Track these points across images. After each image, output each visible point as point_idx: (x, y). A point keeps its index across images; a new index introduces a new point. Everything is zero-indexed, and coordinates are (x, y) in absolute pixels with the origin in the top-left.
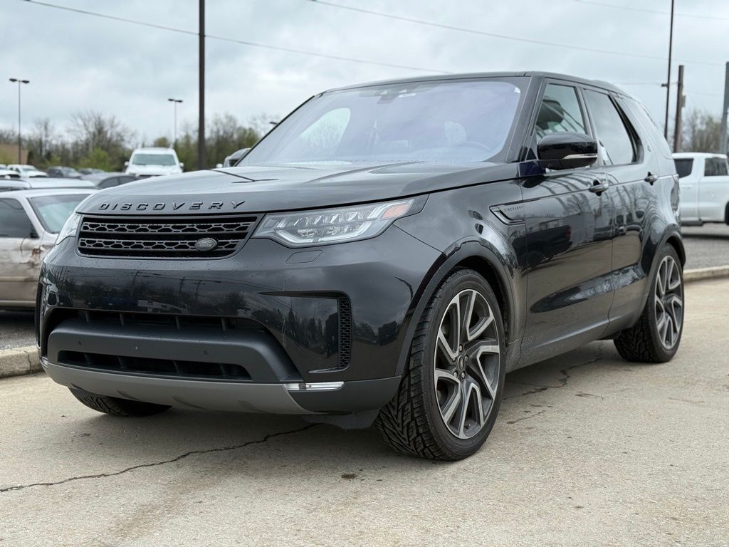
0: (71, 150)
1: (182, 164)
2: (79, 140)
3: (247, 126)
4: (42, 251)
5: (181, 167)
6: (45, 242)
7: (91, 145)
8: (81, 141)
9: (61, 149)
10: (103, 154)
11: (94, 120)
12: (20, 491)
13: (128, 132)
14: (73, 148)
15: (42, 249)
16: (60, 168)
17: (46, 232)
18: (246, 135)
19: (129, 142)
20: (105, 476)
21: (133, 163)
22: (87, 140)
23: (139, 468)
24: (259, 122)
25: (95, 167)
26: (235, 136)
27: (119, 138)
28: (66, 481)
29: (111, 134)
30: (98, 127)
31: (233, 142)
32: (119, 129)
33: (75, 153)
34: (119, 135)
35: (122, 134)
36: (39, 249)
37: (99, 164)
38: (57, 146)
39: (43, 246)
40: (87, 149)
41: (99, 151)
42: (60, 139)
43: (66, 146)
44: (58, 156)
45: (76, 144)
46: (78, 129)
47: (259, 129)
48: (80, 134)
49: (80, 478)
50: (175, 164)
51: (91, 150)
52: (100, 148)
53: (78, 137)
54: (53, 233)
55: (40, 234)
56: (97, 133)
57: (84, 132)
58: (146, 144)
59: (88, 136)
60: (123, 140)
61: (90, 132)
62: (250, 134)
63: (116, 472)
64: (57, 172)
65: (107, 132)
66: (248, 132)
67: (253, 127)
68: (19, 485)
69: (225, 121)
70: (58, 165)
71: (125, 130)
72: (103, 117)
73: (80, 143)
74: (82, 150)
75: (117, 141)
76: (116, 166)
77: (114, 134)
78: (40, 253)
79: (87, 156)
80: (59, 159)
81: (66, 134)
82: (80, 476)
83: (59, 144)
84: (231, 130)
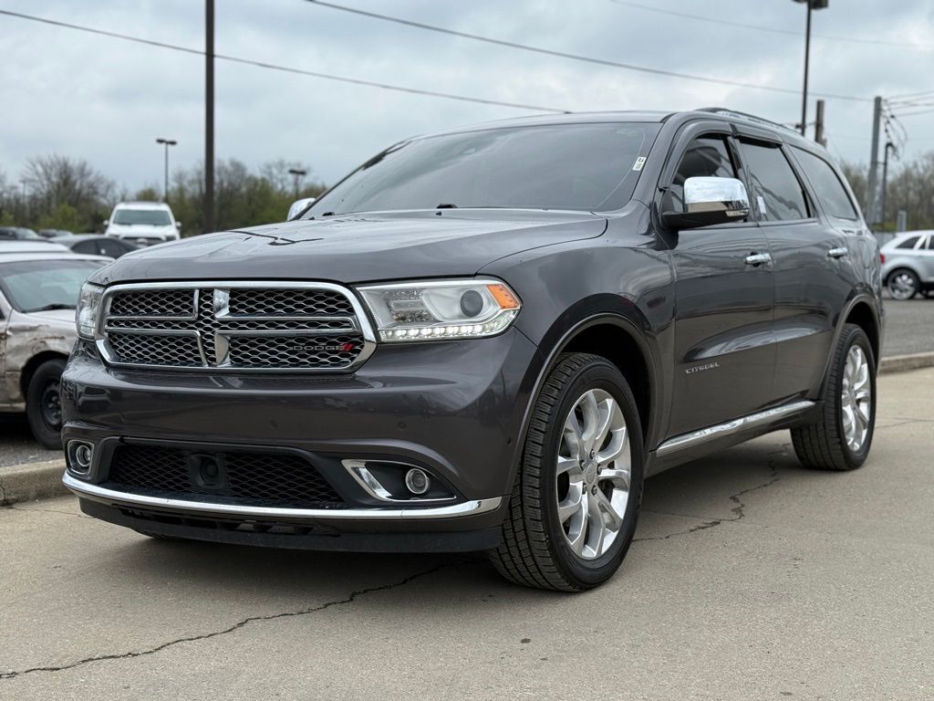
0: (27, 206)
1: (179, 224)
2: (38, 193)
3: (258, 174)
4: (9, 336)
5: (178, 228)
6: (12, 324)
7: (54, 199)
8: (41, 193)
9: (14, 204)
10: (70, 210)
11: (58, 167)
12: (13, 680)
13: (102, 183)
14: (30, 203)
15: (8, 333)
16: (13, 229)
17: (14, 311)
18: (258, 188)
19: (104, 196)
20: (134, 655)
21: (114, 222)
22: (49, 192)
23: (180, 643)
24: (275, 171)
25: (60, 228)
26: (244, 189)
27: (91, 190)
28: (79, 663)
29: (81, 185)
30: (64, 176)
31: (241, 196)
32: (91, 178)
33: (33, 210)
34: (91, 186)
35: (95, 185)
36: (5, 334)
37: (67, 224)
38: (9, 200)
39: (11, 329)
40: (49, 204)
41: (65, 206)
42: (14, 192)
43: (21, 201)
44: (11, 213)
45: (34, 198)
46: (37, 178)
47: (275, 180)
48: (39, 185)
49: (98, 659)
50: (170, 223)
51: (54, 206)
52: (66, 203)
53: (38, 189)
54: (24, 312)
55: (6, 313)
56: (62, 184)
57: (45, 182)
58: (127, 197)
59: (51, 187)
60: (96, 193)
61: (52, 183)
62: (263, 186)
63: (149, 650)
64: (10, 234)
65: (75, 182)
66: (260, 183)
67: (267, 177)
68: (11, 671)
69: (230, 168)
70: (10, 225)
71: (100, 180)
72: (71, 163)
73: (40, 196)
74: (42, 206)
75: (88, 194)
76: (88, 226)
77: (84, 184)
78: (6, 338)
79: (49, 213)
80: (11, 217)
81: (21, 185)
82: (97, 656)
83: (12, 197)
84: (239, 181)
